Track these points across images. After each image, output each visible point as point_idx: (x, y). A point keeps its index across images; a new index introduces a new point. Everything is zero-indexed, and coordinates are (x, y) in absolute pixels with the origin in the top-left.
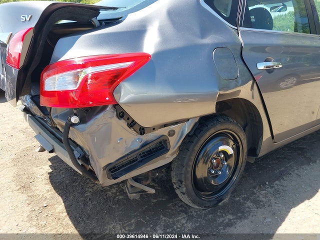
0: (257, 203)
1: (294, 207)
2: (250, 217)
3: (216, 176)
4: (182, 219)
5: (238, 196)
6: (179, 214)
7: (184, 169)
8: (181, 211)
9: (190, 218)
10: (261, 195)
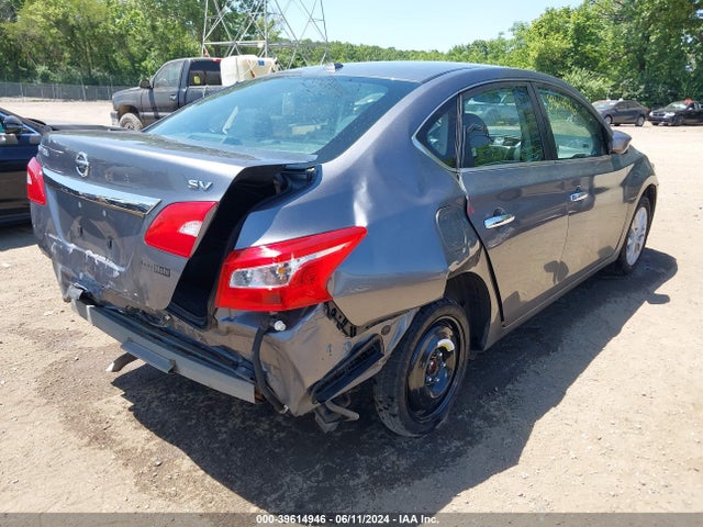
0: (488, 418)
1: (538, 419)
2: (484, 439)
3: (432, 385)
4: (390, 456)
5: (460, 413)
6: (384, 448)
7: (397, 379)
8: (384, 444)
9: (401, 452)
10: (492, 406)
